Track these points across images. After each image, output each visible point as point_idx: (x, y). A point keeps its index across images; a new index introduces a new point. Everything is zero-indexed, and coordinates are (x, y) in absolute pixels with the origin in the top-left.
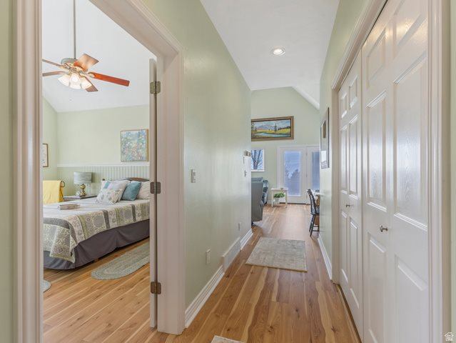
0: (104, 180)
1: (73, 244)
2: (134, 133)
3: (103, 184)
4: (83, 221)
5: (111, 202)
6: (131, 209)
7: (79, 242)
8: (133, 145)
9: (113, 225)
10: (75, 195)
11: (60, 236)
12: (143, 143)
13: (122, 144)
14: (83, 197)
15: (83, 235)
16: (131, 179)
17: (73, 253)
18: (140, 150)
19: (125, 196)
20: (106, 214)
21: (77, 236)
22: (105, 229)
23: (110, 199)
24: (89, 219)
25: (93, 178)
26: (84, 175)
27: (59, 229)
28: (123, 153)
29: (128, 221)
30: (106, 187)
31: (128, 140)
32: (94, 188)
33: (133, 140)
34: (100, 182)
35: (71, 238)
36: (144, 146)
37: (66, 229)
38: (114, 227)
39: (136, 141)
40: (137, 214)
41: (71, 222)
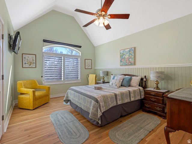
0: (112, 75)
1: (100, 114)
2: (127, 50)
3: (112, 77)
4: (104, 99)
5: (116, 87)
6: (128, 93)
7: (102, 112)
8: (127, 57)
9: (119, 103)
10: (100, 81)
11: (94, 107)
12: (132, 55)
13: (120, 57)
14: (104, 82)
15: (104, 108)
16: (125, 75)
17: (100, 119)
18: (130, 59)
19: (123, 84)
20: (116, 95)
21: (102, 108)
22: (115, 104)
23: (116, 85)
24: (107, 98)
25: (107, 74)
26: (104, 72)
27: (93, 102)
28: (121, 61)
29: (127, 100)
30: (113, 79)
31: (124, 54)
32: (108, 78)
33: (127, 54)
34: (111, 76)
35: (99, 109)
36: (133, 57)
37: (97, 103)
38: (120, 103)
39: (128, 55)
40: (131, 97)
41: (99, 100)
